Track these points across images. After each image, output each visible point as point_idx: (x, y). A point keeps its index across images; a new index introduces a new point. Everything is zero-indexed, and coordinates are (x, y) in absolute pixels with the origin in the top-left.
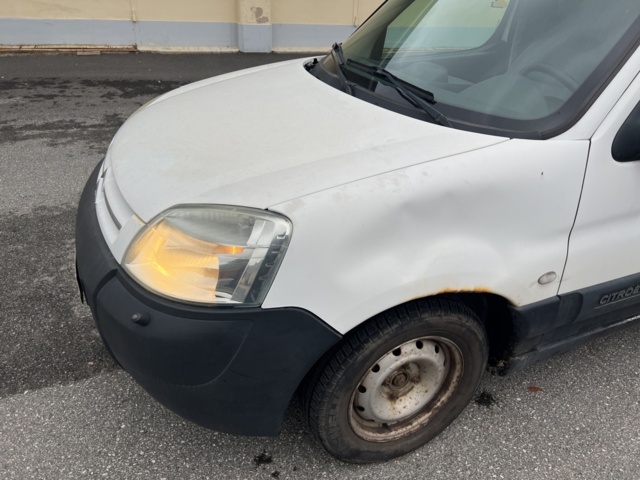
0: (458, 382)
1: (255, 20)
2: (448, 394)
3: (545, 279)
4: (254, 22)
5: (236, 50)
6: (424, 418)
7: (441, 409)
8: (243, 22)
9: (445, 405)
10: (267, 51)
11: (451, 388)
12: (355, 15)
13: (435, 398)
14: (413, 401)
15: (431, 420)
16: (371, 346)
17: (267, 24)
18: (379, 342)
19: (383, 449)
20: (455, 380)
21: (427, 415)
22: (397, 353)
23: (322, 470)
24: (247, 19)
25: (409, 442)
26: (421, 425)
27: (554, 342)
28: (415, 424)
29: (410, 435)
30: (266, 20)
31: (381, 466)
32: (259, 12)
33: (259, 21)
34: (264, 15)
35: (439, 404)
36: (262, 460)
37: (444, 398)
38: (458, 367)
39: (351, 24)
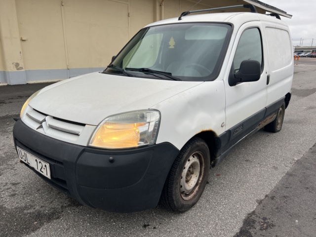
0: (204, 171)
1: (15, 69)
2: (202, 176)
3: (223, 125)
4: (15, 70)
5: (6, 84)
6: (197, 189)
7: (201, 183)
8: (9, 70)
9: (202, 181)
10: (24, 83)
11: (202, 174)
12: (67, 64)
13: (198, 180)
14: (193, 182)
15: (199, 188)
16: (185, 156)
17: (22, 70)
18: (187, 154)
19: (189, 203)
20: (203, 170)
21: (198, 187)
22: (189, 160)
23: (170, 220)
24: (11, 68)
25: (195, 199)
26: (197, 191)
27: (224, 151)
28: (195, 191)
29: (195, 196)
30: (22, 68)
31: (189, 211)
32: (17, 65)
33: (18, 69)
34: (20, 66)
35: (200, 181)
36: (145, 226)
37: (201, 179)
38: (203, 164)
39: (66, 68)
